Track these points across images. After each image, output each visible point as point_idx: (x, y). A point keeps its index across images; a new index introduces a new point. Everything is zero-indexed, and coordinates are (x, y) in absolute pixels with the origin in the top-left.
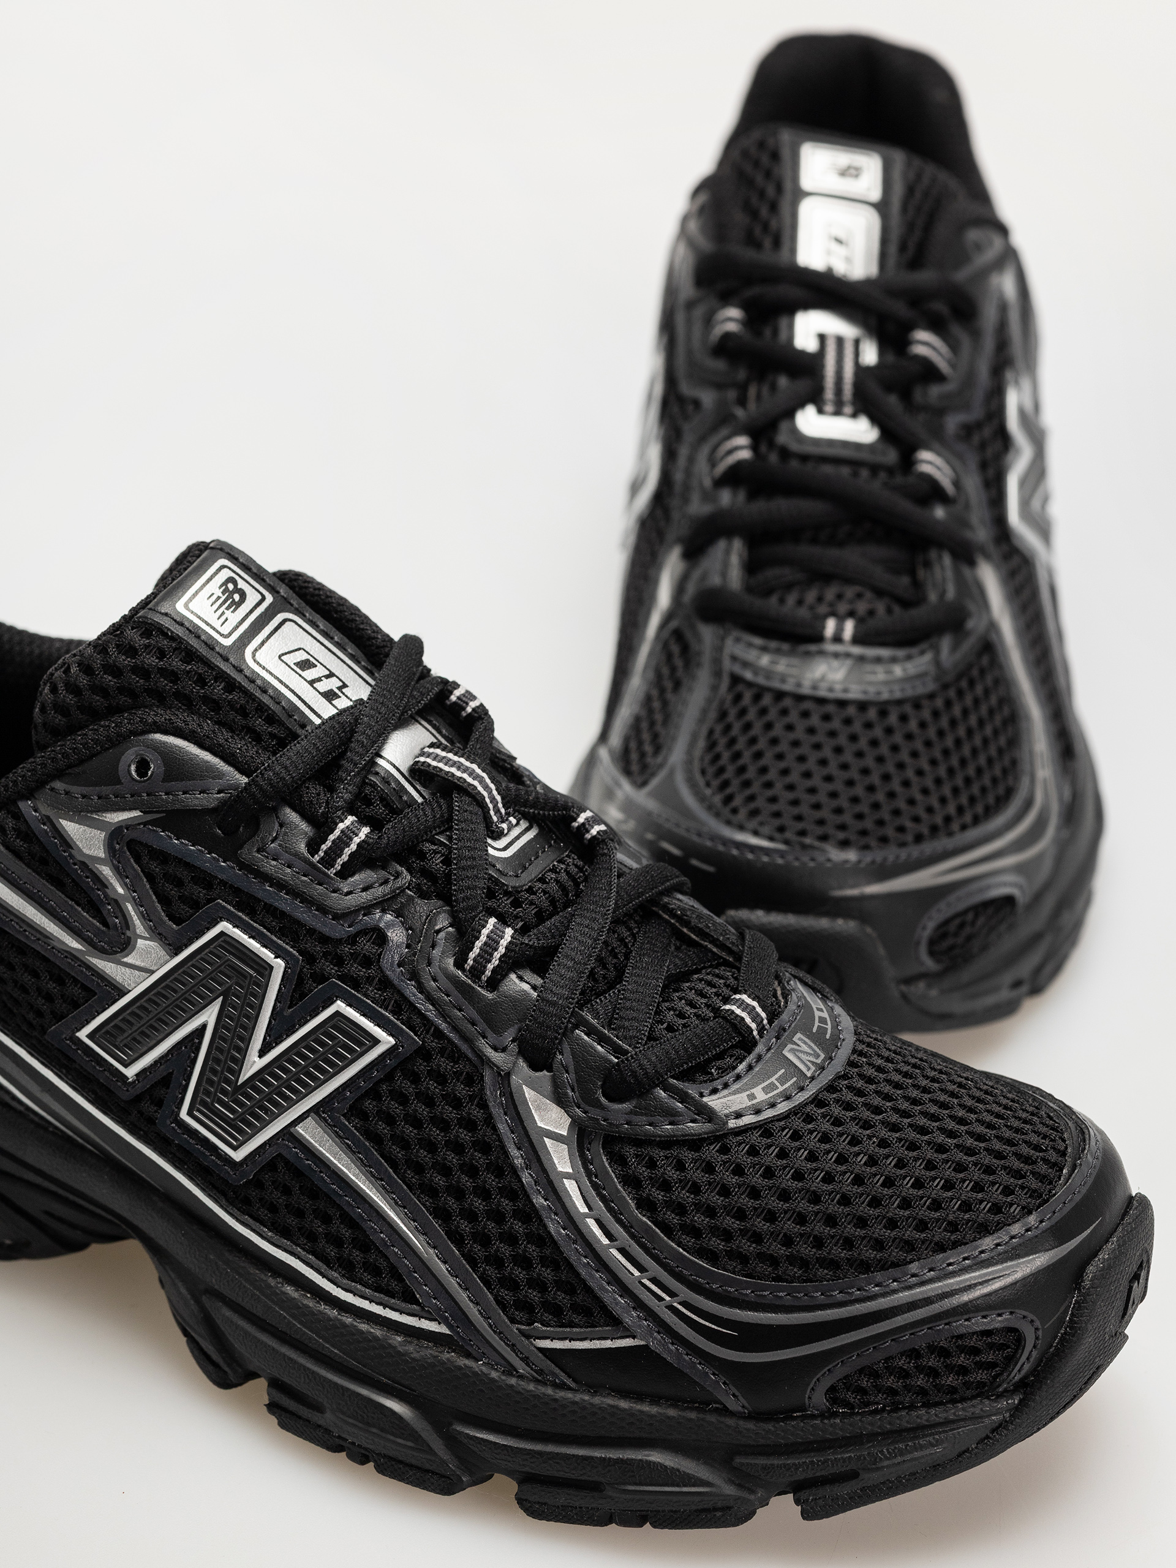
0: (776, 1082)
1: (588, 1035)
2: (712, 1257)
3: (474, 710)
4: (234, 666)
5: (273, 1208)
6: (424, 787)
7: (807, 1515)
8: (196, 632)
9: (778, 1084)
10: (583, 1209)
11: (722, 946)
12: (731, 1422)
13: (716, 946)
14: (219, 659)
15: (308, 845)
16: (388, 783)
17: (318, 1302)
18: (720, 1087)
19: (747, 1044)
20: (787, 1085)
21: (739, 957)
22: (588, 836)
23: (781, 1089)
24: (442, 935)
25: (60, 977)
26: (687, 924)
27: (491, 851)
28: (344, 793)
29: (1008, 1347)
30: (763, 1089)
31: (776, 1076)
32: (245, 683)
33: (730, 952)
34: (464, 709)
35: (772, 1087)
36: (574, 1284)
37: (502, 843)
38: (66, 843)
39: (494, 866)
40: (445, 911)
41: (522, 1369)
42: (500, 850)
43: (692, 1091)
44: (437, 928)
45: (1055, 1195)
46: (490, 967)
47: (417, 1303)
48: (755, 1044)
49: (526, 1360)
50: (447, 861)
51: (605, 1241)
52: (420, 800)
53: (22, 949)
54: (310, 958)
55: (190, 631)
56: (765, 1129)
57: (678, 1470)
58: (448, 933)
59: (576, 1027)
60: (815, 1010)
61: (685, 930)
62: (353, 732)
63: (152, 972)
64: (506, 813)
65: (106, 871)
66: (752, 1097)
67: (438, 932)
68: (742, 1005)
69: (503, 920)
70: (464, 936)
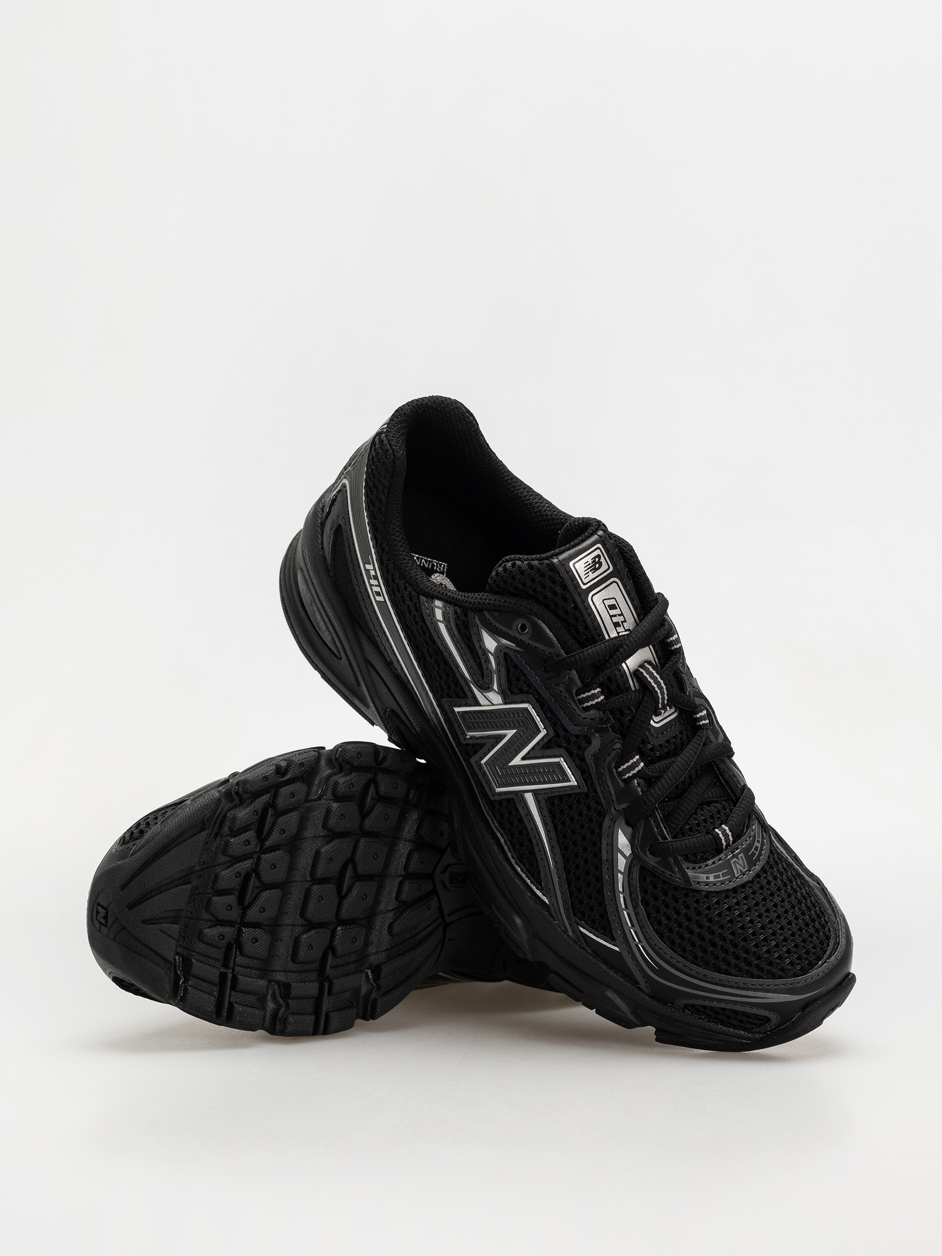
0: (721, 875)
1: (654, 822)
2: (661, 937)
3: (675, 649)
4: (582, 599)
5: (502, 816)
6: (637, 682)
7: (657, 1040)
8: (573, 578)
9: (721, 876)
10: (621, 889)
11: (733, 792)
12: (643, 995)
13: (731, 790)
14: (577, 594)
15: (577, 691)
16: (623, 677)
17: (504, 860)
18: (697, 868)
19: (718, 850)
20: (724, 878)
21: (738, 799)
22: (698, 723)
23: (722, 879)
24: (615, 751)
25: (457, 683)
26: (723, 776)
27: (652, 722)
28: (602, 678)
29: (764, 1021)
30: (714, 876)
31: (722, 872)
32: (583, 610)
33: (735, 795)
34: (671, 647)
35: (718, 876)
36: (604, 915)
37: (657, 719)
38: (481, 640)
39: (650, 730)
40: (620, 743)
41: (570, 933)
42: (656, 722)
43: (685, 865)
44: (614, 748)
45: (810, 973)
46: (628, 775)
47: (541, 886)
48: (721, 852)
49: (573, 931)
50: (631, 721)
51: (623, 906)
52: (633, 689)
53: (446, 663)
54: (557, 735)
55: (570, 578)
56: (708, 894)
57: (614, 1002)
58: (618, 752)
59: (651, 816)
60: (756, 840)
61: (721, 777)
62: (618, 650)
63: (493, 705)
64: (667, 704)
65: (492, 658)
66: (708, 878)
67: (613, 750)
68: (724, 832)
69: (642, 759)
70: (623, 757)
